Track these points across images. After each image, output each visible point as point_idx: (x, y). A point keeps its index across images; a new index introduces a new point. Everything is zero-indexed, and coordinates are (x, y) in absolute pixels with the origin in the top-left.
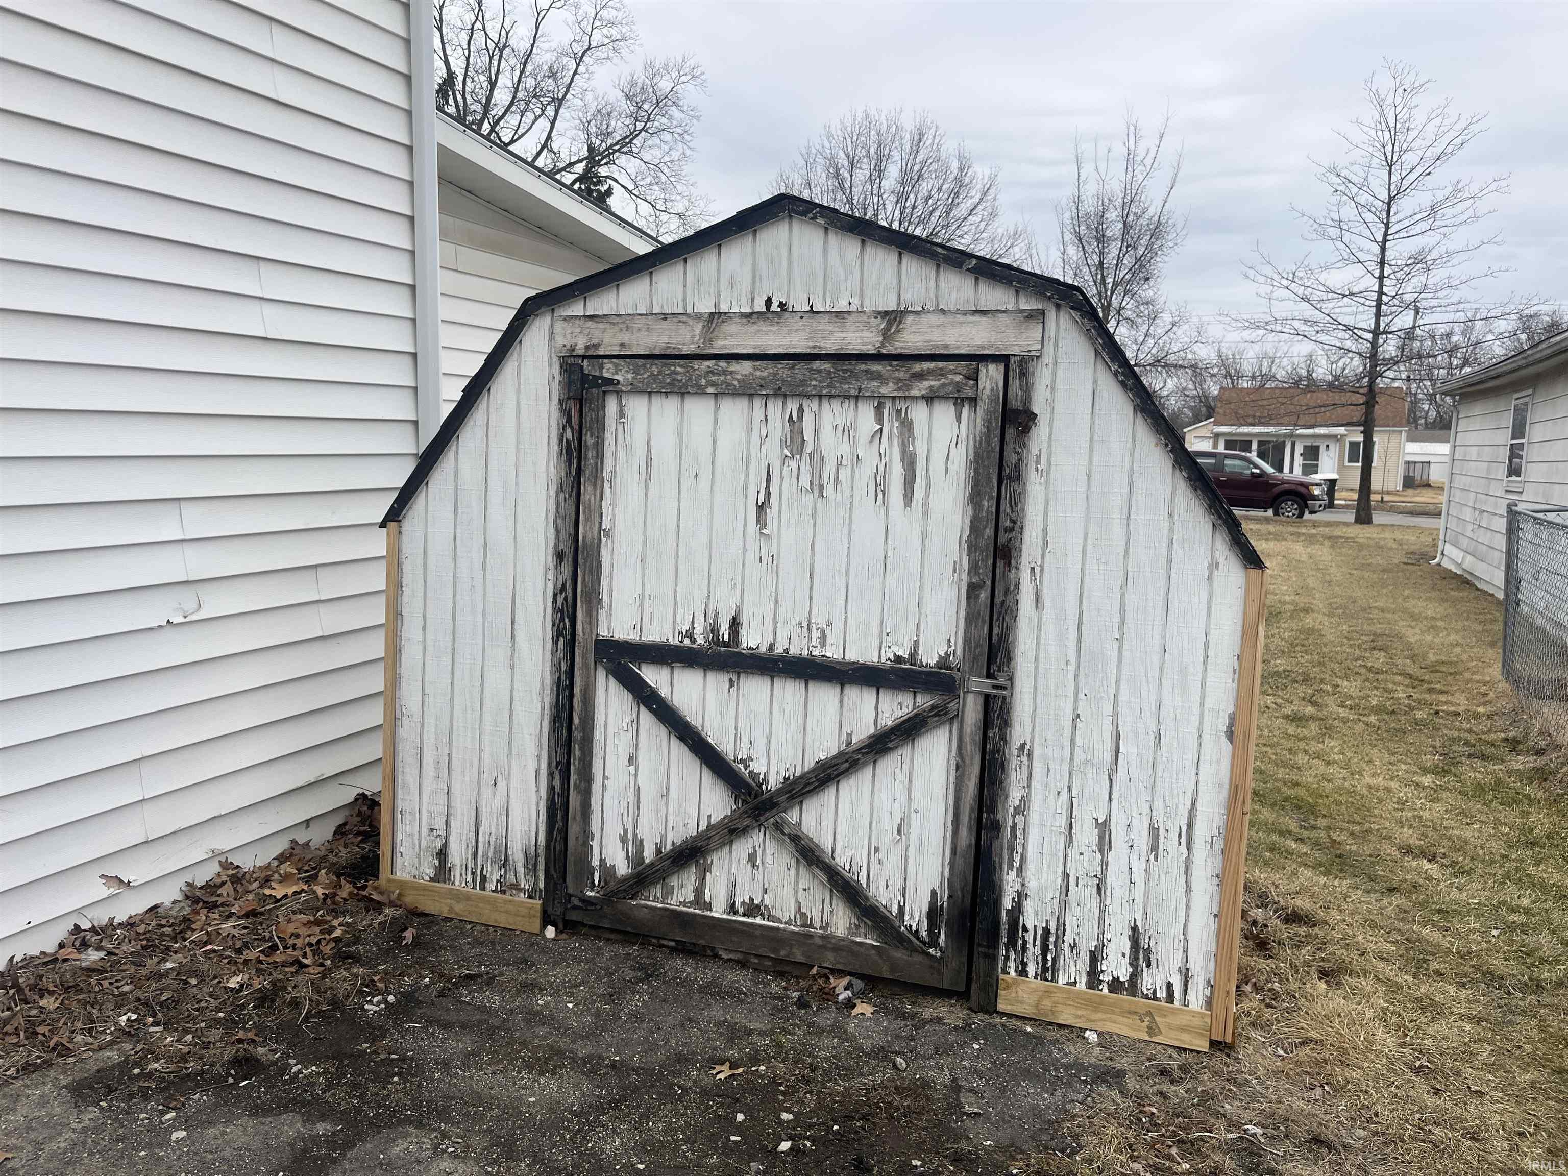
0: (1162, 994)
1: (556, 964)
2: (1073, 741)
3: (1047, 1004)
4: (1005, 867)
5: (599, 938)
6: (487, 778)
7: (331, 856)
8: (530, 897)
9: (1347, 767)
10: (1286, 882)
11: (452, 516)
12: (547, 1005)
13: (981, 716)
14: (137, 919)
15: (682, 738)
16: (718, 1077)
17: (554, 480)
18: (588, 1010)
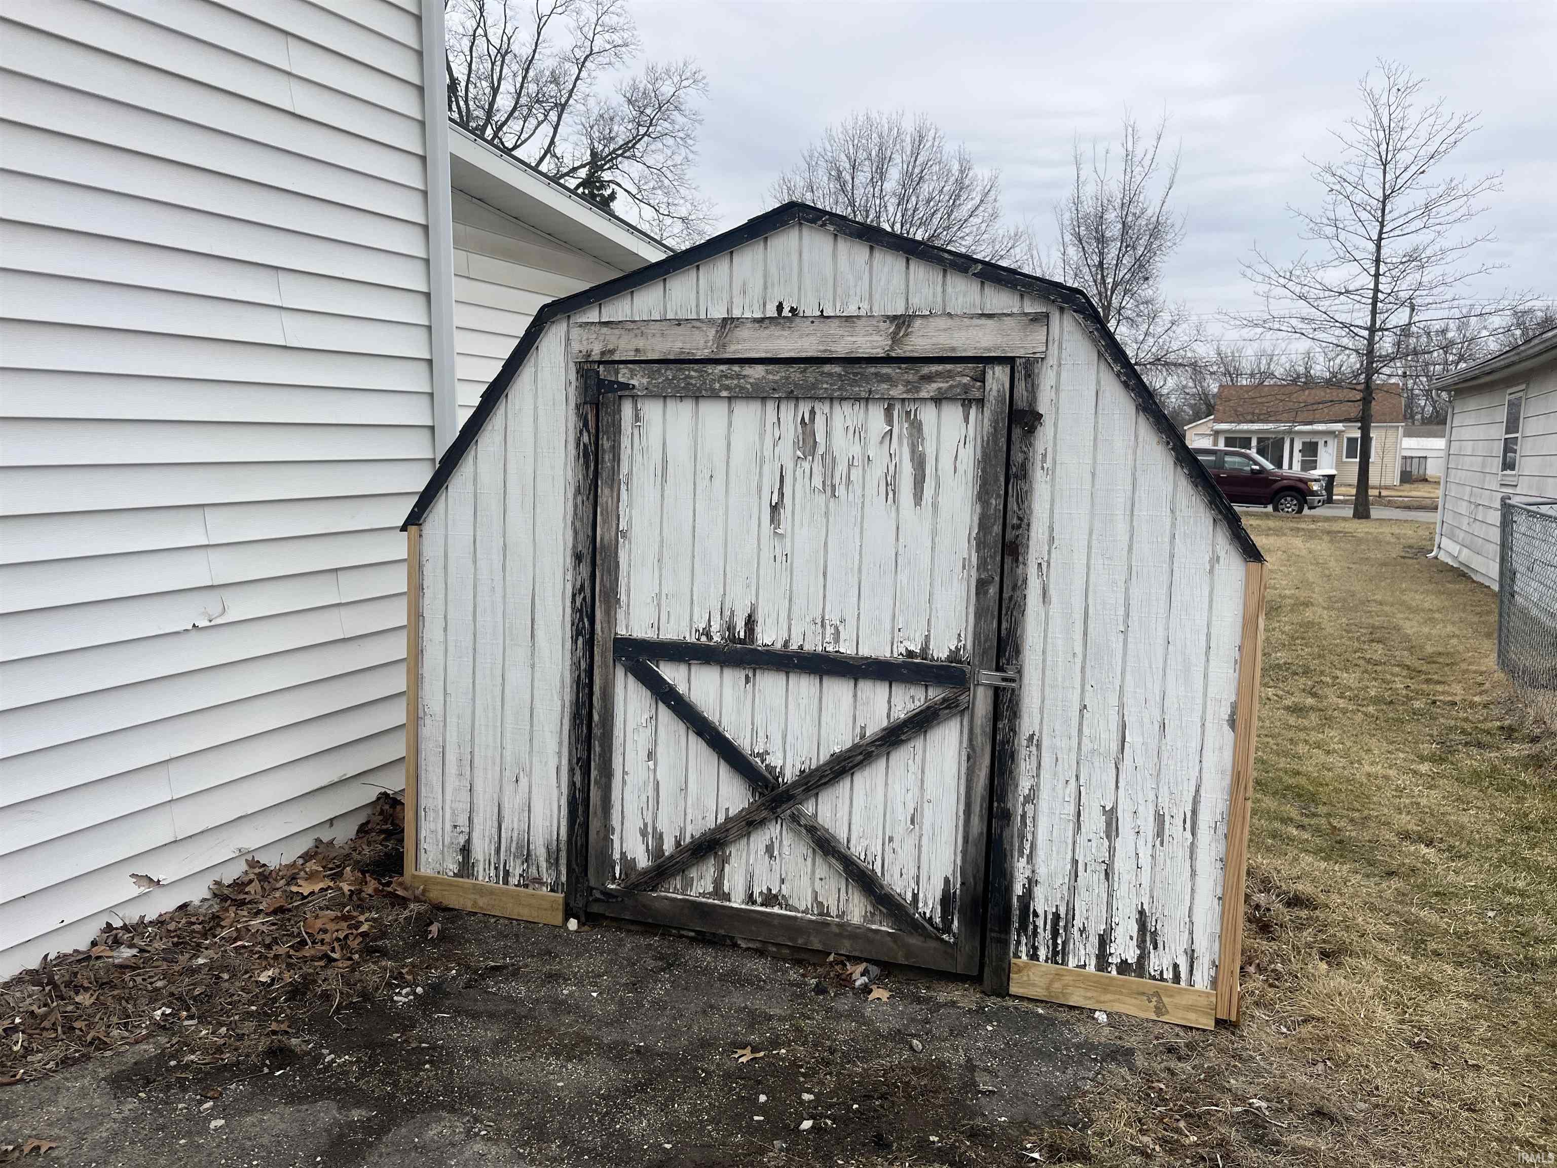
0: (1169, 975)
1: (579, 955)
2: (1080, 731)
3: (1057, 985)
4: (1016, 854)
5: (619, 929)
6: (509, 775)
7: (354, 854)
8: (552, 890)
9: (1346, 755)
10: (1287, 868)
11: (472, 519)
12: (571, 994)
13: (991, 708)
14: (167, 917)
15: (699, 734)
16: (740, 1060)
17: (572, 482)
18: (612, 999)
